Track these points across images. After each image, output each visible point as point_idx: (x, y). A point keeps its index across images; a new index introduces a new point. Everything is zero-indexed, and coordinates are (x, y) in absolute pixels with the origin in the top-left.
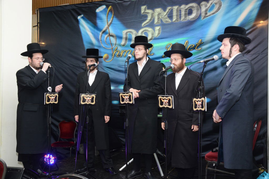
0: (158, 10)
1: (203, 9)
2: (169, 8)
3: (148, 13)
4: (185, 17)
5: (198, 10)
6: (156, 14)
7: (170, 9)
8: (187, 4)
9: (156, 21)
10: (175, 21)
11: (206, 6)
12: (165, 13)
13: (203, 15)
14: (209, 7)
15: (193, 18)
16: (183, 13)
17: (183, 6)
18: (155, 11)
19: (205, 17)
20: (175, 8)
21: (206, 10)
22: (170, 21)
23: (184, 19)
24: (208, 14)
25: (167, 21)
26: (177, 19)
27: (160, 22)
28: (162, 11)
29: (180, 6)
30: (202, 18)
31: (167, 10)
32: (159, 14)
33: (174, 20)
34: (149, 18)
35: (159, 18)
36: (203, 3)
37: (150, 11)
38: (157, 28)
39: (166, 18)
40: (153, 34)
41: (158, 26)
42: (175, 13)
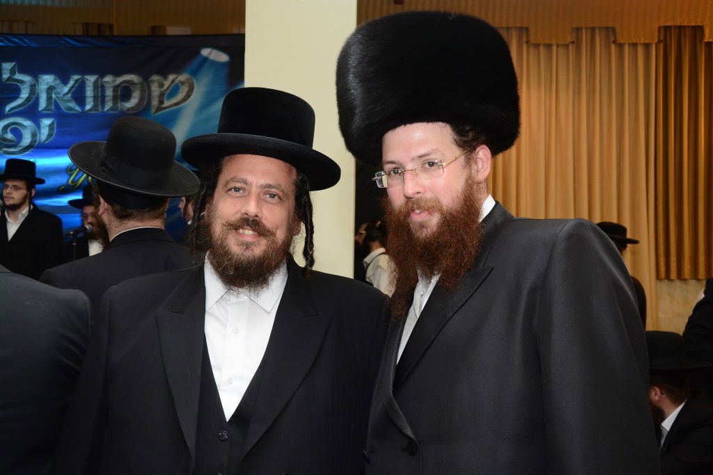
0: (48, 79)
1: (155, 90)
2: (76, 77)
3: (22, 82)
4: (115, 103)
5: (142, 91)
6: (42, 87)
7: (76, 81)
8: (117, 74)
9: (43, 104)
10: (90, 110)
11: (161, 86)
12: (66, 89)
13: (155, 103)
14: (168, 88)
15: (133, 108)
16: (109, 93)
17: (108, 79)
18: (40, 81)
19: (159, 109)
20: (91, 79)
21: (162, 95)
22: (78, 108)
23: (111, 109)
24: (167, 103)
25: (70, 109)
26: (95, 107)
27: (53, 107)
28: (58, 81)
29: (102, 75)
30: (153, 110)
31: (71, 83)
32: (50, 89)
33: (88, 107)
34: (24, 94)
35: (49, 99)
36: (155, 78)
37: (27, 78)
38: (46, 122)
39: (69, 101)
40: (34, 135)
41: (47, 116)
42: (89, 92)
